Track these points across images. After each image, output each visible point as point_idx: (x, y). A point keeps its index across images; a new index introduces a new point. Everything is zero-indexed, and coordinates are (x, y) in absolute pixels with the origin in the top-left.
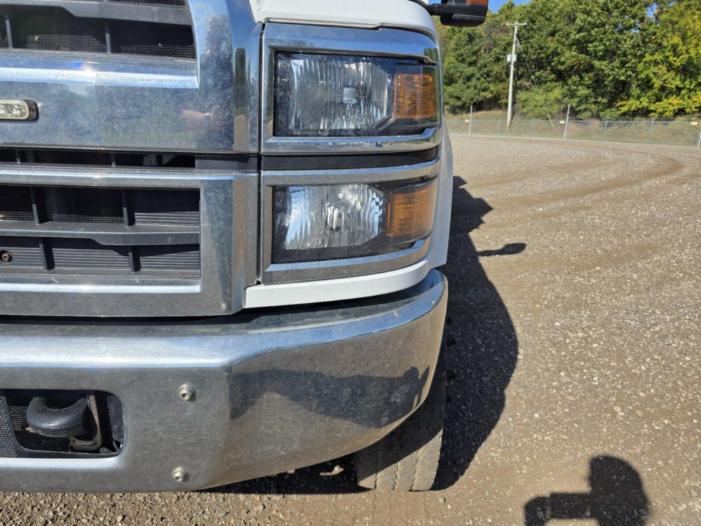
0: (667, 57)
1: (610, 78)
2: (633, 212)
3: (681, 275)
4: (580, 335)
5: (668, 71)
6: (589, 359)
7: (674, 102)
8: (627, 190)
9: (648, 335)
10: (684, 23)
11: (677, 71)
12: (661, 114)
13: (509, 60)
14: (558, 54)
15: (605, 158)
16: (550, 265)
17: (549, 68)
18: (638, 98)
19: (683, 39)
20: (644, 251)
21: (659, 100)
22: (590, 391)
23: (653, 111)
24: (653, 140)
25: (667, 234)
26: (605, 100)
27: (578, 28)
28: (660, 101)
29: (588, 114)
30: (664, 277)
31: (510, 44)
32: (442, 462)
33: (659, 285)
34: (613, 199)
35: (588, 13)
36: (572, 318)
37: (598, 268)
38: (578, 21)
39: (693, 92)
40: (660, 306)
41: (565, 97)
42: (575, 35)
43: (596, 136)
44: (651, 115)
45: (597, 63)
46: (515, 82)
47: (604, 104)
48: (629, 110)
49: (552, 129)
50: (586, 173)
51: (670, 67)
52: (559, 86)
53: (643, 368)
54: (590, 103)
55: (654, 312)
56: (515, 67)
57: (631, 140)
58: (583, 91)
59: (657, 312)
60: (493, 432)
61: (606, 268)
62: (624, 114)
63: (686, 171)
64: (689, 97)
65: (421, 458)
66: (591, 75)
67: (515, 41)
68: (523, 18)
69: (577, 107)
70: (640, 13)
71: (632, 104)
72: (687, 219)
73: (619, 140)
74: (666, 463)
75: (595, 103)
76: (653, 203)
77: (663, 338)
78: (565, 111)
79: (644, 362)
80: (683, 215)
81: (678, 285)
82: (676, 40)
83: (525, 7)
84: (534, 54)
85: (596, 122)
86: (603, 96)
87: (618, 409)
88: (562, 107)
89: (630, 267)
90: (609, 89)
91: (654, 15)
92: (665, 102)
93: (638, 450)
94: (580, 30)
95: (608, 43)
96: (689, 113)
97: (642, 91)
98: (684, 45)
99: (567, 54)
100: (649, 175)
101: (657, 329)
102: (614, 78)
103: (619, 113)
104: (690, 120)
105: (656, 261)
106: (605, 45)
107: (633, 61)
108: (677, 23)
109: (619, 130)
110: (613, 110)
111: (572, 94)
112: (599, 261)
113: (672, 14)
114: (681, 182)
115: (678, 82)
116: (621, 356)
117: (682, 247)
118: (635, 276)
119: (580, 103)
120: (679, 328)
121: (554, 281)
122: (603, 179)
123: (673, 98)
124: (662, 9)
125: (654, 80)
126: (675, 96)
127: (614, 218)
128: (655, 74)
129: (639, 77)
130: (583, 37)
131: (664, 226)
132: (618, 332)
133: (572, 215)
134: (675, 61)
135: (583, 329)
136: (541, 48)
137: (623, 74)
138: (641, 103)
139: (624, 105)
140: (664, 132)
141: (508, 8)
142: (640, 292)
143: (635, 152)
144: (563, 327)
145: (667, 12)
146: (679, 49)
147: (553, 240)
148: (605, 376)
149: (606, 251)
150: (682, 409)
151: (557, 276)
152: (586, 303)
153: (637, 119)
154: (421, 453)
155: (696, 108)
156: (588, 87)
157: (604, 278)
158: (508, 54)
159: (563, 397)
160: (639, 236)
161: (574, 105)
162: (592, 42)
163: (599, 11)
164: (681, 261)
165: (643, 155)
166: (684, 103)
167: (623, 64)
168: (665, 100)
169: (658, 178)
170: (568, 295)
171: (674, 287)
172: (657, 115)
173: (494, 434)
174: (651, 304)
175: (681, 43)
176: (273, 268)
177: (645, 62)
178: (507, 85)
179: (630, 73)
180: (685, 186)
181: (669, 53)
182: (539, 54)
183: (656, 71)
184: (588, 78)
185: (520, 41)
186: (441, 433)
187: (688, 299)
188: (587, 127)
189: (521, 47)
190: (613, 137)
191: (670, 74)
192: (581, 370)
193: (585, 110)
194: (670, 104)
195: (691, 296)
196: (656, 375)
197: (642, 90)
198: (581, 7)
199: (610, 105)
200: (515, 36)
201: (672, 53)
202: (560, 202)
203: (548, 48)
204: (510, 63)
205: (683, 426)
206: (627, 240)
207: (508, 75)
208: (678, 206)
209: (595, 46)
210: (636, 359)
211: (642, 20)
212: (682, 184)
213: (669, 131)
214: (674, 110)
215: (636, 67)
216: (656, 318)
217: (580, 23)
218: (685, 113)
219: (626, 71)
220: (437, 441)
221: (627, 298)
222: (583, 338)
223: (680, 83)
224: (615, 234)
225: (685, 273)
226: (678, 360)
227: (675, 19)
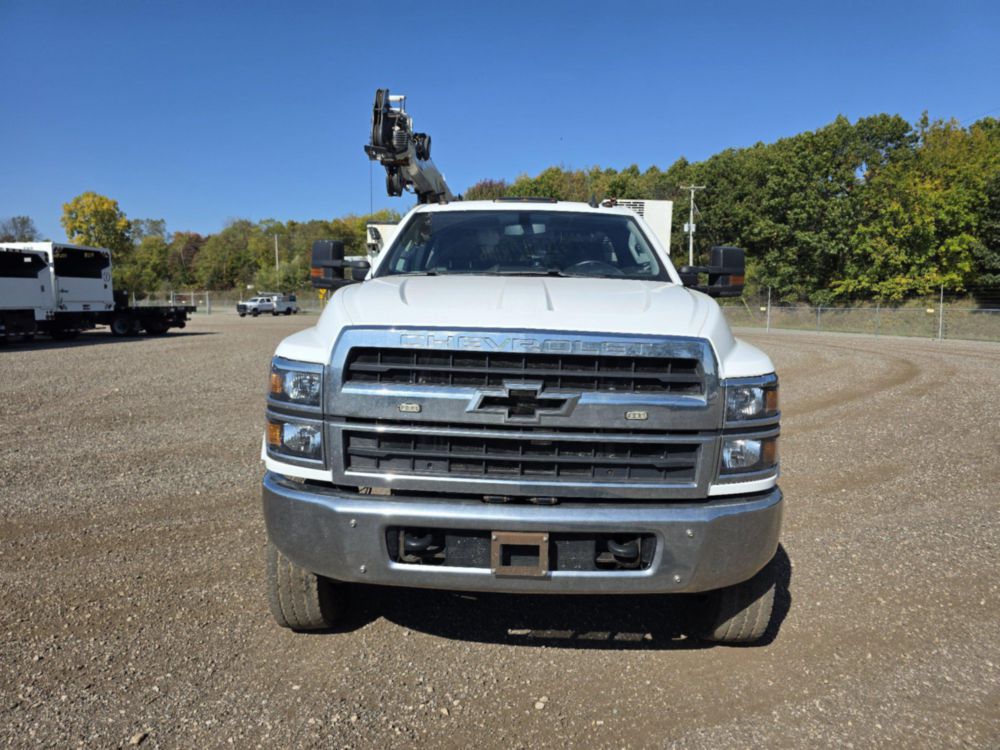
0: (886, 228)
1: (819, 252)
2: (869, 431)
3: (925, 496)
4: (839, 548)
5: (890, 244)
6: (852, 566)
7: (903, 282)
8: (859, 403)
9: (899, 547)
10: (903, 186)
11: (901, 244)
12: (888, 296)
13: (686, 229)
14: (749, 223)
15: (825, 361)
16: (796, 488)
17: (738, 239)
18: (856, 277)
19: (905, 205)
20: (886, 473)
21: (882, 278)
22: (856, 588)
23: (875, 293)
24: (880, 329)
25: (907, 455)
26: (815, 280)
27: (771, 192)
28: (884, 280)
29: (794, 296)
30: (909, 498)
31: (687, 211)
32: (775, 608)
33: (905, 505)
34: (845, 416)
35: (783, 174)
36: (829, 535)
37: (844, 490)
38: (770, 183)
39: (924, 269)
40: (907, 523)
41: (761, 276)
42: (769, 200)
43: (807, 325)
44: (875, 297)
45: (799, 234)
46: (695, 257)
47: (814, 284)
48: (846, 292)
49: (749, 316)
50: (808, 383)
51: (891, 240)
52: (754, 261)
53: (897, 572)
54: (795, 284)
55: (902, 529)
56: (694, 238)
57: (853, 329)
58: (786, 270)
59: (905, 528)
60: (788, 614)
61: (852, 490)
62: (840, 296)
63: (925, 378)
64: (920, 275)
65: (762, 604)
66: (795, 249)
67: (692, 207)
68: (702, 180)
69: (780, 287)
70: (847, 175)
71: (848, 285)
72: (928, 438)
73: (838, 329)
74: (921, 630)
75: (802, 283)
76: (890, 420)
77: (912, 550)
78: (763, 292)
79: (898, 568)
80: (923, 433)
81: (922, 505)
82: (895, 206)
83: (702, 166)
84: (719, 222)
85: (807, 307)
86: (812, 274)
87: (880, 599)
88: (759, 288)
89: (875, 489)
90: (818, 266)
91: (865, 176)
92: (889, 283)
93: (900, 623)
94: (775, 195)
95: (811, 210)
96: (922, 295)
97: (860, 269)
98: (906, 212)
99: (762, 224)
100: (883, 384)
101: (906, 542)
102: (823, 252)
103: (833, 294)
104: (924, 304)
105: (900, 483)
106: (808, 213)
107: (845, 231)
108: (894, 186)
109: (837, 317)
110: (825, 291)
111: (772, 273)
112: (843, 484)
113: (887, 176)
114: (919, 393)
115: (903, 257)
116: (878, 563)
117: (924, 469)
118: (880, 498)
119: (782, 283)
120: (925, 542)
121: (804, 503)
122: (829, 390)
123: (900, 276)
124: (873, 170)
125: (874, 256)
126: (902, 274)
127: (850, 437)
128: (872, 247)
129: (855, 252)
130: (780, 203)
131: (903, 447)
132: (872, 545)
133: (805, 435)
134: (896, 233)
135: (841, 544)
136: (727, 216)
137: (833, 248)
138: (860, 282)
139: (839, 286)
140: (894, 320)
141: (681, 168)
142: (887, 512)
143: (861, 350)
144: (823, 542)
145: (879, 174)
146: (900, 217)
147: (792, 463)
148: (867, 578)
149: (848, 473)
150: (931, 598)
151: (805, 499)
152: (839, 522)
153: (858, 302)
154: (762, 600)
155: (930, 288)
156: (791, 263)
157: (851, 500)
158: (685, 222)
159: (835, 592)
160: (879, 457)
161: (776, 286)
162: (791, 208)
163: (797, 172)
164: (924, 483)
165: (871, 356)
166: (916, 282)
167: (832, 235)
168: (891, 280)
169: (893, 389)
170: (820, 515)
171: (919, 507)
172: (882, 298)
173: (789, 615)
174: (899, 523)
175: (902, 209)
176: (721, 477)
177: (859, 235)
178: (686, 260)
179: (842, 246)
180: (923, 398)
181: (888, 223)
182: (725, 222)
183: (875, 245)
184: (791, 253)
185: (699, 208)
186: (774, 585)
187: (932, 518)
188: (794, 313)
189: (702, 215)
190: (829, 325)
191: (892, 247)
192: (846, 574)
193: (791, 291)
194: (897, 284)
195: (935, 515)
196: (908, 577)
197: (860, 267)
198: (772, 167)
199: (821, 285)
200: (692, 202)
201: (892, 222)
202: (788, 419)
203: (736, 215)
204: (688, 234)
205: (933, 609)
206: (867, 462)
207: (686, 247)
208: (917, 423)
209: (796, 214)
210: (891, 566)
211: (850, 184)
212: (921, 395)
213: (900, 317)
214: (904, 292)
215: (848, 240)
216: (904, 534)
217: (774, 186)
218: (918, 295)
219: (837, 244)
220: (772, 591)
221: (876, 517)
222: (843, 550)
223: (906, 258)
224: (854, 455)
225: (928, 494)
226: (926, 566)
227: (892, 182)
